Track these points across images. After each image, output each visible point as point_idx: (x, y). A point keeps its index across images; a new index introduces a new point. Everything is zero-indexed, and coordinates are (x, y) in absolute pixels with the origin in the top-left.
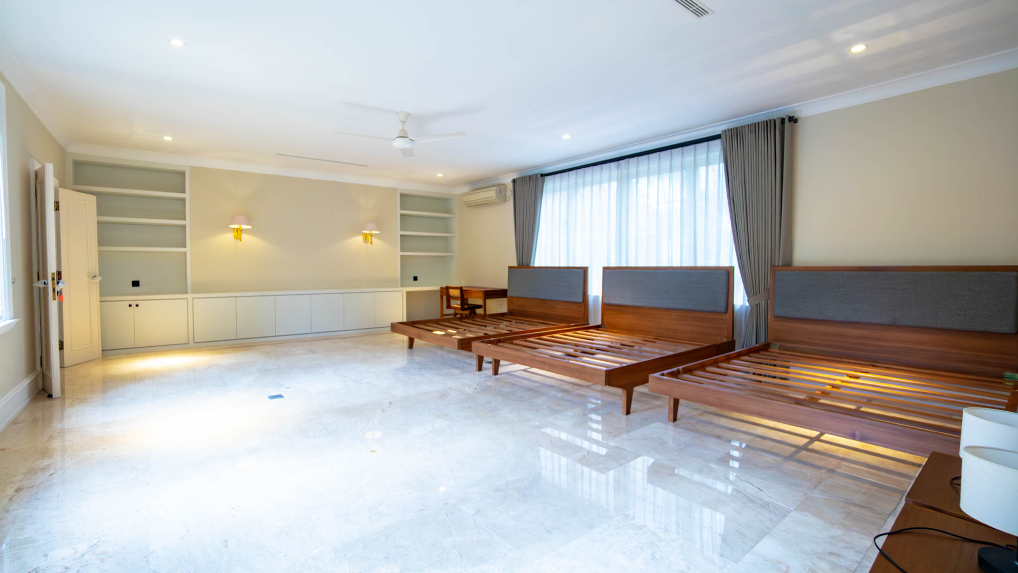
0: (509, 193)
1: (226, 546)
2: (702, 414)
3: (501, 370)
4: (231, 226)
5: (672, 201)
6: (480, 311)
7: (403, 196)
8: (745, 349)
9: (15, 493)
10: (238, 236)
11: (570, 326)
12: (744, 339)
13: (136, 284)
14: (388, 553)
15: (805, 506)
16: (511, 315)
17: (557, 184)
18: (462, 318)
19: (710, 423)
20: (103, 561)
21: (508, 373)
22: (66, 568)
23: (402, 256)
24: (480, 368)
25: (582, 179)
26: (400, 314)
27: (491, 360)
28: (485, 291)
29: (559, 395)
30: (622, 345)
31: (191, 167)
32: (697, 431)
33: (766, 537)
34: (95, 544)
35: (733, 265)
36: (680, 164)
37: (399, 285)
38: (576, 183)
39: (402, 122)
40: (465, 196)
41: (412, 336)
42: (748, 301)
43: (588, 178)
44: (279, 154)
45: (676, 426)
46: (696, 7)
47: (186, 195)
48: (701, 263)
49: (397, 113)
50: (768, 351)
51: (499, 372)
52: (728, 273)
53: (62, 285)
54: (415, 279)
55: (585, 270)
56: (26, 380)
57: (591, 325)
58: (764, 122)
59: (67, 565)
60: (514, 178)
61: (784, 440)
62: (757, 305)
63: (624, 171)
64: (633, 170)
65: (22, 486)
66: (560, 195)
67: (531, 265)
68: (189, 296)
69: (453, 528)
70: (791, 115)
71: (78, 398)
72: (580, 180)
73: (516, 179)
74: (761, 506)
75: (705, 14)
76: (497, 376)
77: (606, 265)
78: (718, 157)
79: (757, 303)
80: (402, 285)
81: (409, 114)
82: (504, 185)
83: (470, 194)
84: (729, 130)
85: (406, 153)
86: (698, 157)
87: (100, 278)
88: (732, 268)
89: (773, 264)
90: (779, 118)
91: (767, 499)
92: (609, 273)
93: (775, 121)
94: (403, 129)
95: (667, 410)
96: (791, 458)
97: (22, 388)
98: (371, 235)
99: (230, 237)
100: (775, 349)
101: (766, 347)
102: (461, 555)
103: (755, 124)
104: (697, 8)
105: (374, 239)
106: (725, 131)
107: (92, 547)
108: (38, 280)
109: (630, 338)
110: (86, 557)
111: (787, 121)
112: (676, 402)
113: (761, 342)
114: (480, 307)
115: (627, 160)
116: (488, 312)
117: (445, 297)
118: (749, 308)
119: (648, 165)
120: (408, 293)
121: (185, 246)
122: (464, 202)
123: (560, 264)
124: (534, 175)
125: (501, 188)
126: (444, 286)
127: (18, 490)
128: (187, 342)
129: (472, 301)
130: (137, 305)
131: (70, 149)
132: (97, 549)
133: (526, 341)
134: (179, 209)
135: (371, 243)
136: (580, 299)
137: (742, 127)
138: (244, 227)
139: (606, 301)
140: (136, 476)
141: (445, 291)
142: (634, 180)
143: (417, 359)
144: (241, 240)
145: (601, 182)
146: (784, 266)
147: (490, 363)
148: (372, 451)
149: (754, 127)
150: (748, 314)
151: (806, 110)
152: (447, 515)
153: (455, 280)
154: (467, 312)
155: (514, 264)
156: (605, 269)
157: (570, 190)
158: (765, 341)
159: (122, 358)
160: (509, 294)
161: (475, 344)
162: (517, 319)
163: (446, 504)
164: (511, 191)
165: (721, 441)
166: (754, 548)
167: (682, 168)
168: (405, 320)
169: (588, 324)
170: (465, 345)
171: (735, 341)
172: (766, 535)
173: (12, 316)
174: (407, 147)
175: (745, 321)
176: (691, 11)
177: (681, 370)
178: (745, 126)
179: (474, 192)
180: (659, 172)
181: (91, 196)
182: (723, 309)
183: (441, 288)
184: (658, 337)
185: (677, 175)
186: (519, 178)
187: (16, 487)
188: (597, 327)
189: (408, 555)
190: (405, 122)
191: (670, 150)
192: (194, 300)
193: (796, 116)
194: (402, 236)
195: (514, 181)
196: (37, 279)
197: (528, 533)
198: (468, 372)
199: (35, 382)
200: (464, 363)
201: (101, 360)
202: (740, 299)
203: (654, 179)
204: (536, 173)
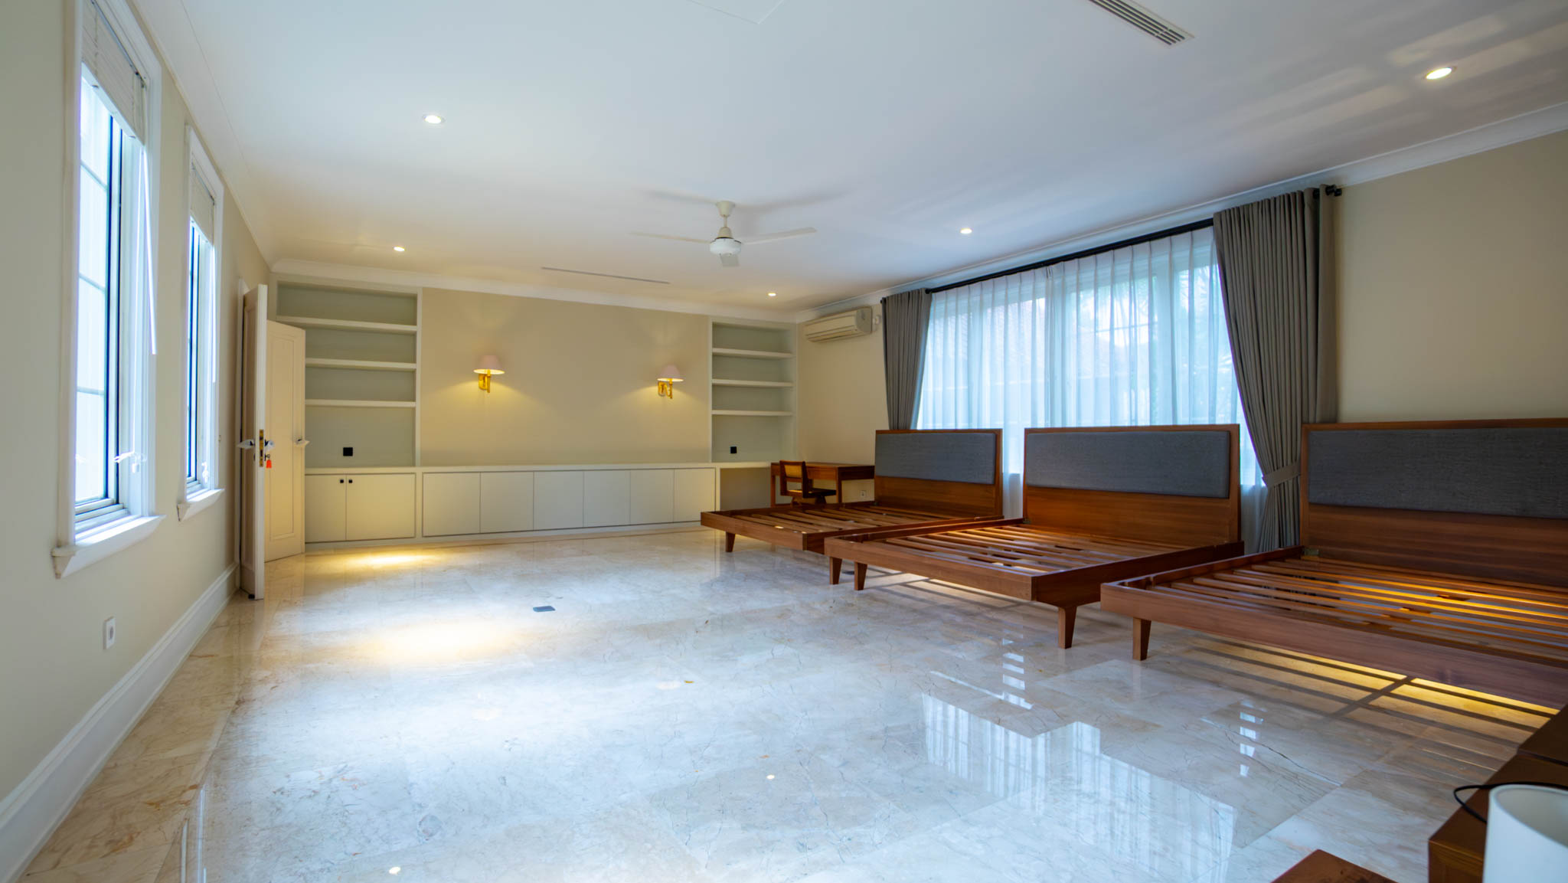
0: (876, 320)
1: (505, 784)
2: (1189, 651)
3: (867, 583)
4: (476, 371)
5: (1136, 326)
6: (831, 500)
7: (717, 327)
8: (1260, 553)
9: (237, 706)
10: (484, 386)
11: (974, 521)
12: (1258, 537)
13: (348, 452)
14: (722, 806)
15: (1360, 783)
16: (882, 503)
17: (952, 305)
18: (805, 508)
19: (1203, 664)
20: (355, 788)
21: (879, 588)
22: (314, 791)
23: (714, 416)
24: (836, 580)
25: (991, 295)
26: (711, 502)
27: (852, 569)
28: (840, 468)
29: (959, 619)
30: (1057, 546)
31: (425, 289)
32: (1180, 674)
33: (1293, 817)
34: (343, 770)
35: (1237, 422)
36: (1147, 268)
37: (711, 461)
38: (981, 301)
39: (724, 216)
40: (807, 325)
41: (732, 531)
42: (1264, 479)
43: (1001, 294)
44: (544, 268)
45: (1146, 666)
46: (1165, 30)
47: (417, 329)
48: (1183, 420)
49: (717, 204)
50: (1300, 559)
51: (865, 586)
52: (1230, 433)
53: (271, 446)
54: (734, 450)
55: (996, 435)
56: (225, 572)
57: (1007, 518)
58: (1284, 196)
59: (315, 788)
60: (885, 296)
61: (1327, 691)
62: (1279, 485)
63: (1057, 282)
64: (1071, 279)
65: (243, 698)
66: (957, 319)
67: (912, 428)
68: (419, 470)
69: (812, 781)
70: (1330, 184)
71: (285, 601)
72: (988, 297)
73: (888, 297)
74: (1284, 777)
75: (1179, 40)
76: (861, 592)
77: (1029, 426)
78: (1209, 254)
79: (1280, 482)
80: (714, 460)
81: (733, 206)
82: (869, 307)
83: (816, 323)
84: (1225, 211)
85: (728, 260)
86: (1176, 256)
87: (307, 442)
88: (1236, 427)
89: (1305, 420)
90: (1309, 189)
91: (1295, 769)
92: (1032, 436)
93: (1302, 194)
94: (726, 227)
95: (1131, 644)
96: (1337, 716)
97: (220, 583)
98: (671, 385)
99: (475, 385)
100: (1312, 556)
101: (1296, 553)
102: (825, 814)
103: (1269, 201)
104: (1166, 33)
105: (675, 392)
106: (1219, 214)
107: (339, 772)
108: (241, 441)
109: (1071, 538)
110: (335, 782)
111: (1322, 193)
112: (1146, 626)
113: (1289, 544)
114: (832, 493)
115: (1061, 264)
116: (844, 500)
117: (778, 479)
118: (1266, 491)
119: (1096, 271)
120: (723, 471)
121: (414, 400)
122: (808, 335)
123: (956, 425)
124: (915, 291)
125: (864, 312)
126: (778, 461)
127: (238, 703)
128: (413, 536)
129: (818, 484)
130: (351, 481)
131: (277, 267)
132: (345, 775)
133: (906, 539)
134: (407, 347)
135: (671, 396)
136: (989, 480)
137: (1248, 205)
138: (494, 372)
139: (1030, 482)
140: (376, 697)
141: (779, 470)
142: (1074, 295)
143: (740, 566)
144: (489, 391)
145: (1020, 299)
146: (1323, 422)
147: (852, 573)
148: (687, 682)
149: (1268, 206)
150: (1265, 498)
151: (1355, 175)
152: (801, 764)
153: (794, 451)
154: (811, 501)
155: (885, 426)
156: (1028, 432)
157: (971, 314)
158: (1295, 544)
159: (331, 555)
160: (877, 472)
161: (828, 541)
162: (889, 511)
163: (798, 751)
164: (879, 316)
165: (1219, 689)
166: (1271, 832)
167: (1151, 273)
168: (718, 509)
169: (1003, 517)
170: (814, 543)
171: (1243, 543)
172: (1292, 815)
173: (217, 484)
174: (731, 252)
175: (1261, 510)
176: (1157, 37)
177: (1152, 579)
178: (1252, 204)
179: (822, 320)
180: (1113, 280)
181: (300, 330)
182: (1221, 491)
183: (773, 464)
184: (1116, 536)
185: (1142, 286)
186: (892, 296)
187: (236, 698)
188: (1017, 523)
189: (750, 808)
190: (729, 216)
191: (1130, 246)
192: (425, 475)
193: (1338, 186)
194: (714, 386)
195: (884, 301)
196: (239, 440)
197: (922, 792)
198: (817, 585)
199: (232, 578)
200: (812, 572)
201: (303, 556)
202: (1250, 476)
203: (1105, 293)
204: (919, 288)
